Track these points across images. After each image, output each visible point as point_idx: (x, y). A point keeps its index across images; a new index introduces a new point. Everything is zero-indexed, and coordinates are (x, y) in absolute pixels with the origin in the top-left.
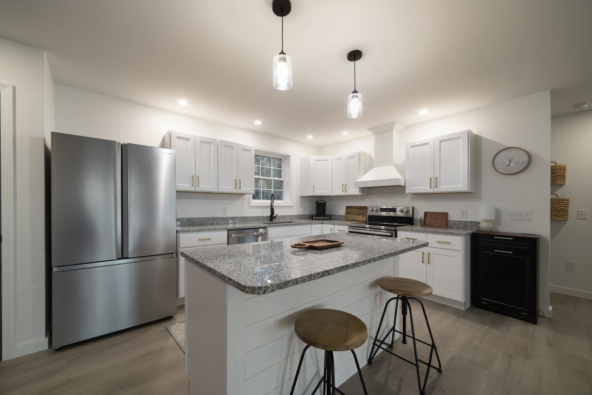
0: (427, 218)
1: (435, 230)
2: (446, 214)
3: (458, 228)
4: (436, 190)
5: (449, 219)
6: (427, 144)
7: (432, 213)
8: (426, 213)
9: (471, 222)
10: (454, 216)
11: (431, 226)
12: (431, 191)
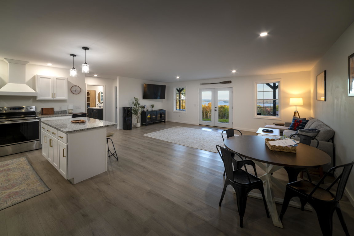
0: (44, 111)
1: (49, 116)
2: (53, 109)
3: (59, 114)
4: (54, 99)
5: (54, 110)
6: (50, 78)
7: (46, 109)
8: (42, 109)
9: (64, 111)
10: (56, 109)
11: (46, 114)
12: (52, 99)
